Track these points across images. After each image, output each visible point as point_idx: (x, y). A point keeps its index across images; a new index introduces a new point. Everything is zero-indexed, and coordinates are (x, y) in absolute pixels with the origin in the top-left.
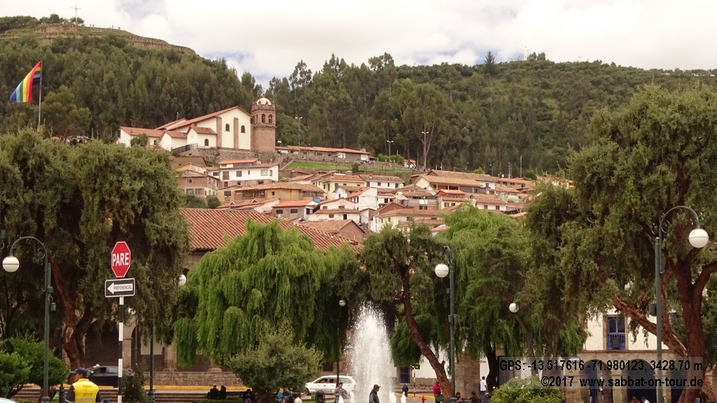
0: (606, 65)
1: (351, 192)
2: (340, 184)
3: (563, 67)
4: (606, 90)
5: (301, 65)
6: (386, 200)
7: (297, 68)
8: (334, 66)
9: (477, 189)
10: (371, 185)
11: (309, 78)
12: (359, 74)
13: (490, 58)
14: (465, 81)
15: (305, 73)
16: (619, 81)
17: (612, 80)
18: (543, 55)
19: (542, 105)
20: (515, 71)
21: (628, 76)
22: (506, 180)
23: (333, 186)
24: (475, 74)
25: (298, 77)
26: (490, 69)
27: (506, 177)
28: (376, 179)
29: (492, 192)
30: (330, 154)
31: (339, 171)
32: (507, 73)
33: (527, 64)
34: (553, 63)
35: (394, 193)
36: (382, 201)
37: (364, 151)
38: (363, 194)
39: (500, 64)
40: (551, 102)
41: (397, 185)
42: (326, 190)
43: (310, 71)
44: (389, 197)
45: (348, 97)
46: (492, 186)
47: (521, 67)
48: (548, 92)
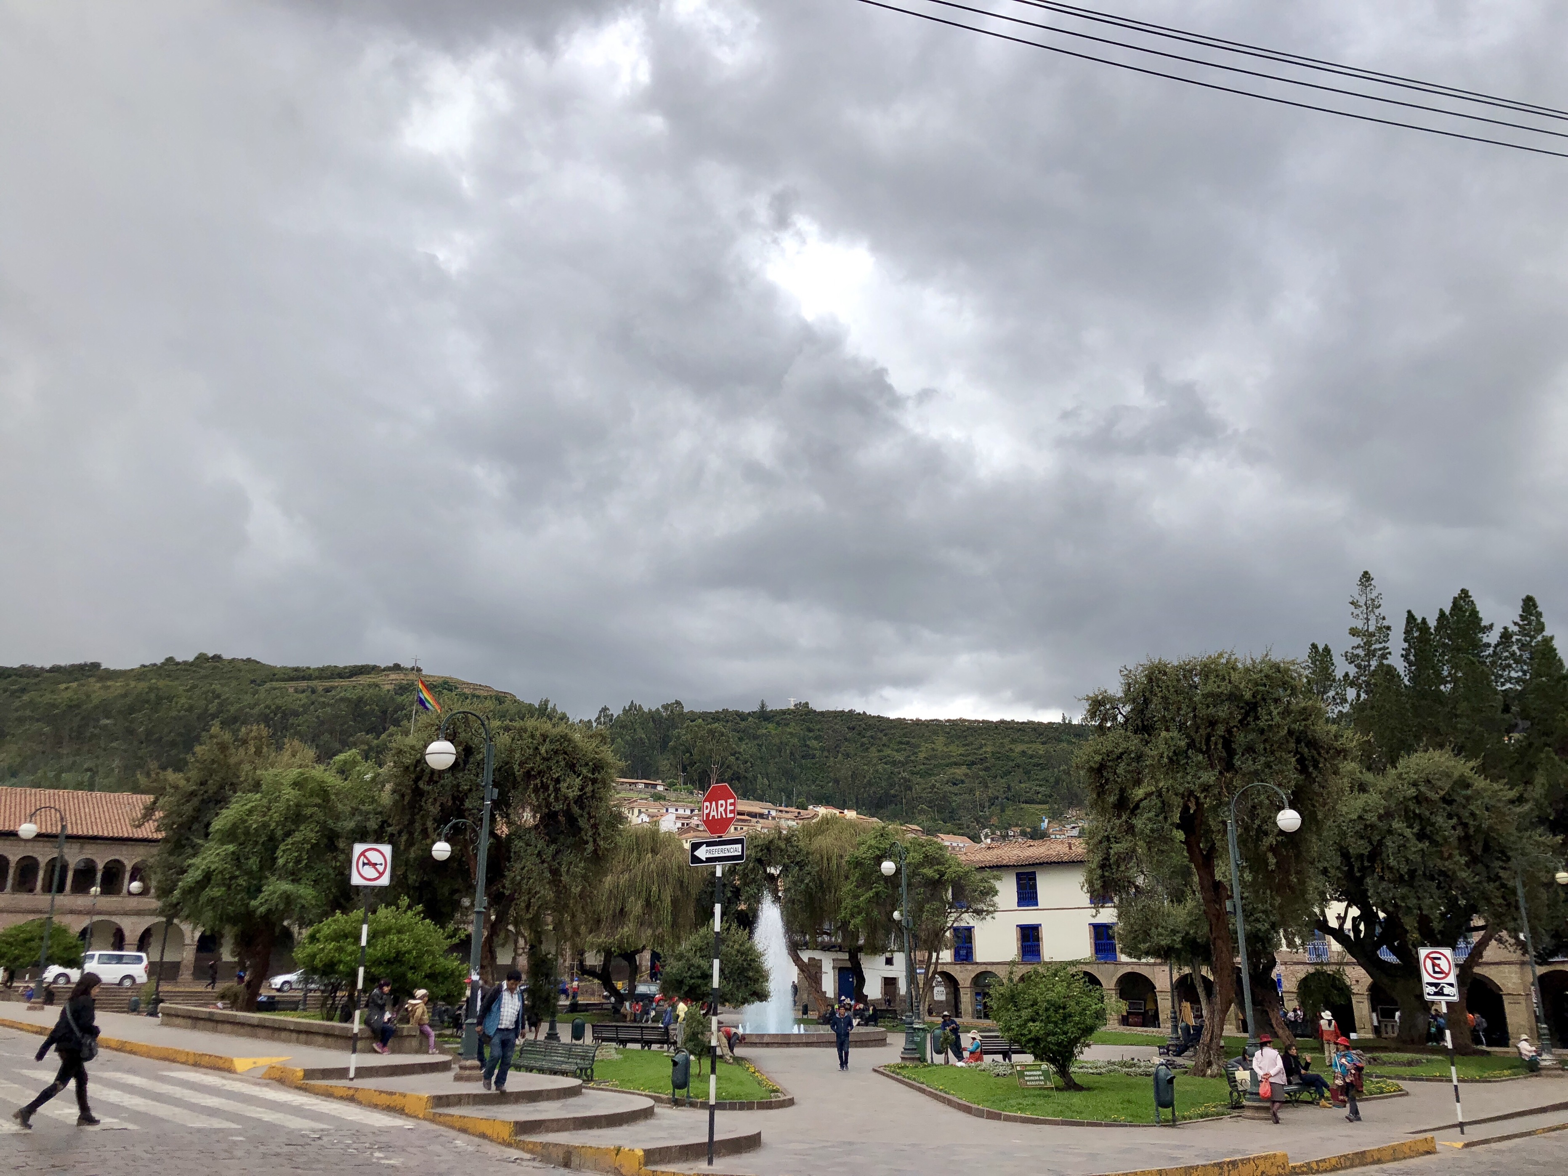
0: (859, 714)
1: (653, 817)
2: (643, 810)
3: (822, 714)
4: (859, 734)
5: (605, 709)
6: (683, 824)
7: (600, 712)
8: (632, 710)
9: (762, 816)
10: (670, 811)
11: (611, 720)
12: (654, 716)
13: (763, 706)
14: (743, 724)
15: (608, 716)
16: (869, 727)
17: (864, 726)
18: (807, 703)
19: (806, 746)
20: (784, 717)
21: (878, 724)
22: (780, 808)
23: (636, 811)
24: (750, 719)
25: (602, 719)
26: (764, 716)
27: (781, 806)
28: (675, 805)
29: (774, 818)
30: (631, 784)
31: (642, 799)
32: (777, 719)
33: (793, 712)
34: (815, 711)
35: (689, 818)
36: (679, 825)
37: (660, 782)
38: (663, 819)
39: (772, 711)
40: (814, 743)
41: (692, 811)
42: (630, 815)
43: (612, 715)
44: (685, 822)
45: (644, 736)
46: (773, 813)
47: (789, 714)
48: (811, 734)
